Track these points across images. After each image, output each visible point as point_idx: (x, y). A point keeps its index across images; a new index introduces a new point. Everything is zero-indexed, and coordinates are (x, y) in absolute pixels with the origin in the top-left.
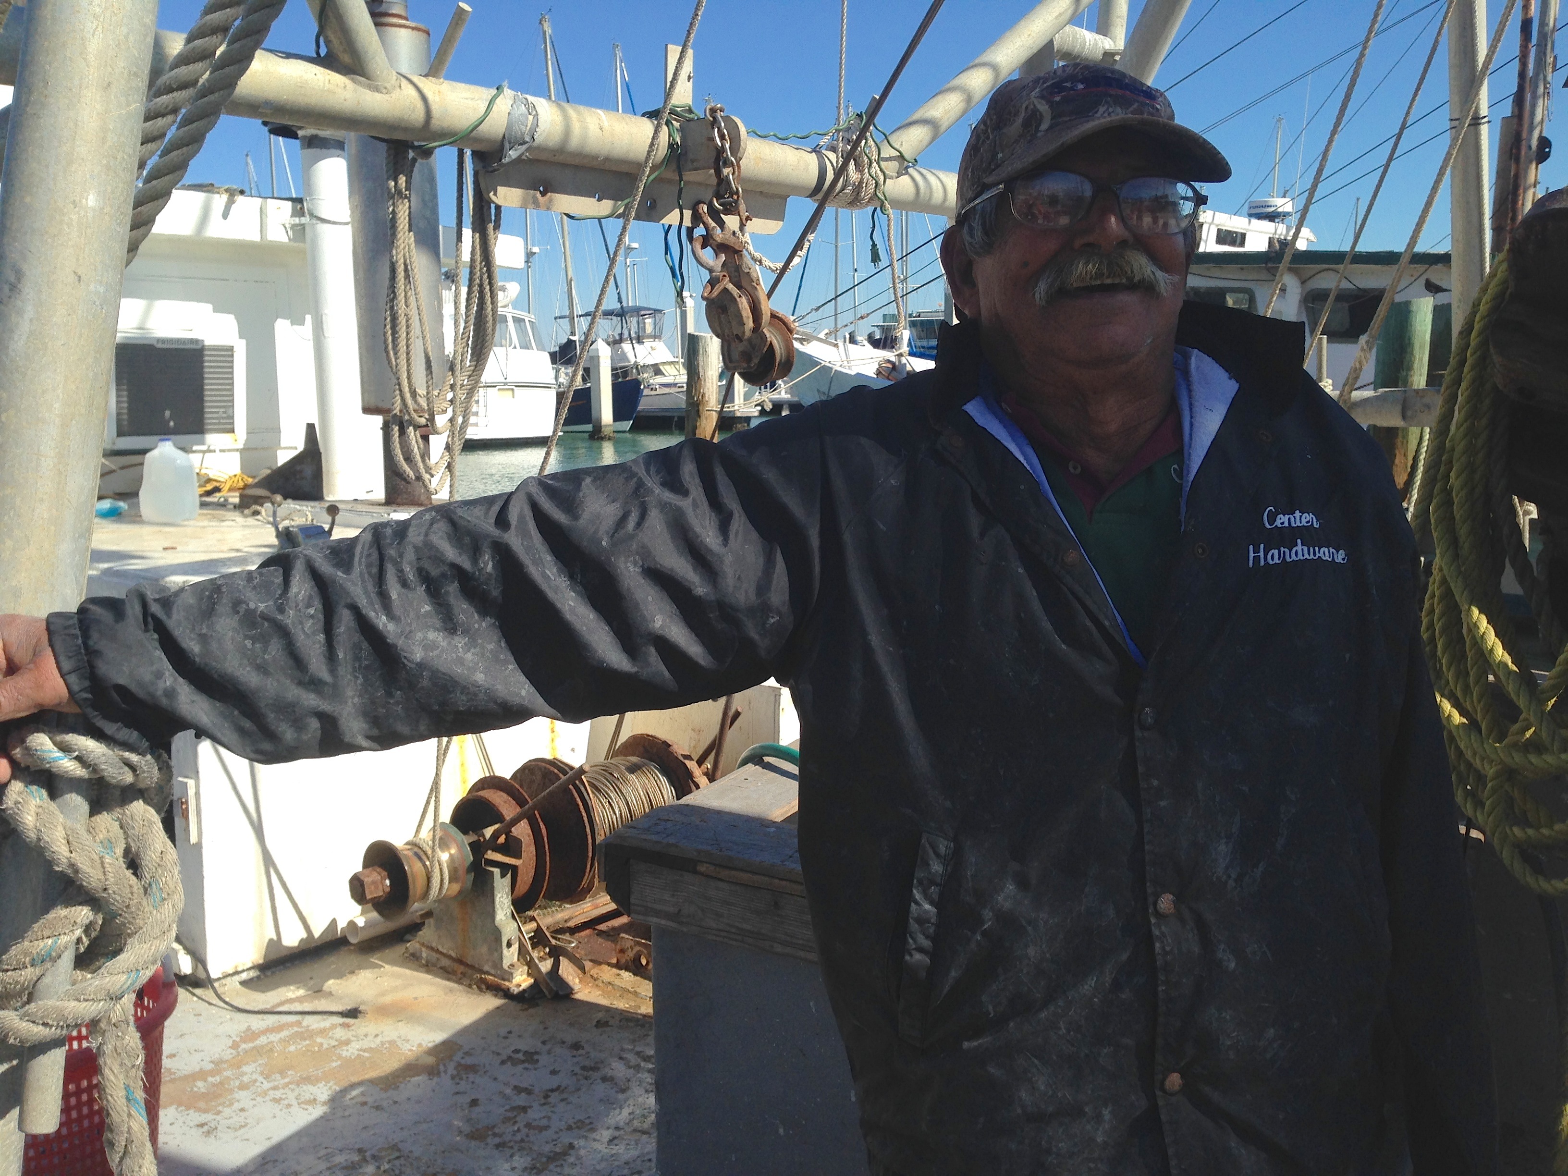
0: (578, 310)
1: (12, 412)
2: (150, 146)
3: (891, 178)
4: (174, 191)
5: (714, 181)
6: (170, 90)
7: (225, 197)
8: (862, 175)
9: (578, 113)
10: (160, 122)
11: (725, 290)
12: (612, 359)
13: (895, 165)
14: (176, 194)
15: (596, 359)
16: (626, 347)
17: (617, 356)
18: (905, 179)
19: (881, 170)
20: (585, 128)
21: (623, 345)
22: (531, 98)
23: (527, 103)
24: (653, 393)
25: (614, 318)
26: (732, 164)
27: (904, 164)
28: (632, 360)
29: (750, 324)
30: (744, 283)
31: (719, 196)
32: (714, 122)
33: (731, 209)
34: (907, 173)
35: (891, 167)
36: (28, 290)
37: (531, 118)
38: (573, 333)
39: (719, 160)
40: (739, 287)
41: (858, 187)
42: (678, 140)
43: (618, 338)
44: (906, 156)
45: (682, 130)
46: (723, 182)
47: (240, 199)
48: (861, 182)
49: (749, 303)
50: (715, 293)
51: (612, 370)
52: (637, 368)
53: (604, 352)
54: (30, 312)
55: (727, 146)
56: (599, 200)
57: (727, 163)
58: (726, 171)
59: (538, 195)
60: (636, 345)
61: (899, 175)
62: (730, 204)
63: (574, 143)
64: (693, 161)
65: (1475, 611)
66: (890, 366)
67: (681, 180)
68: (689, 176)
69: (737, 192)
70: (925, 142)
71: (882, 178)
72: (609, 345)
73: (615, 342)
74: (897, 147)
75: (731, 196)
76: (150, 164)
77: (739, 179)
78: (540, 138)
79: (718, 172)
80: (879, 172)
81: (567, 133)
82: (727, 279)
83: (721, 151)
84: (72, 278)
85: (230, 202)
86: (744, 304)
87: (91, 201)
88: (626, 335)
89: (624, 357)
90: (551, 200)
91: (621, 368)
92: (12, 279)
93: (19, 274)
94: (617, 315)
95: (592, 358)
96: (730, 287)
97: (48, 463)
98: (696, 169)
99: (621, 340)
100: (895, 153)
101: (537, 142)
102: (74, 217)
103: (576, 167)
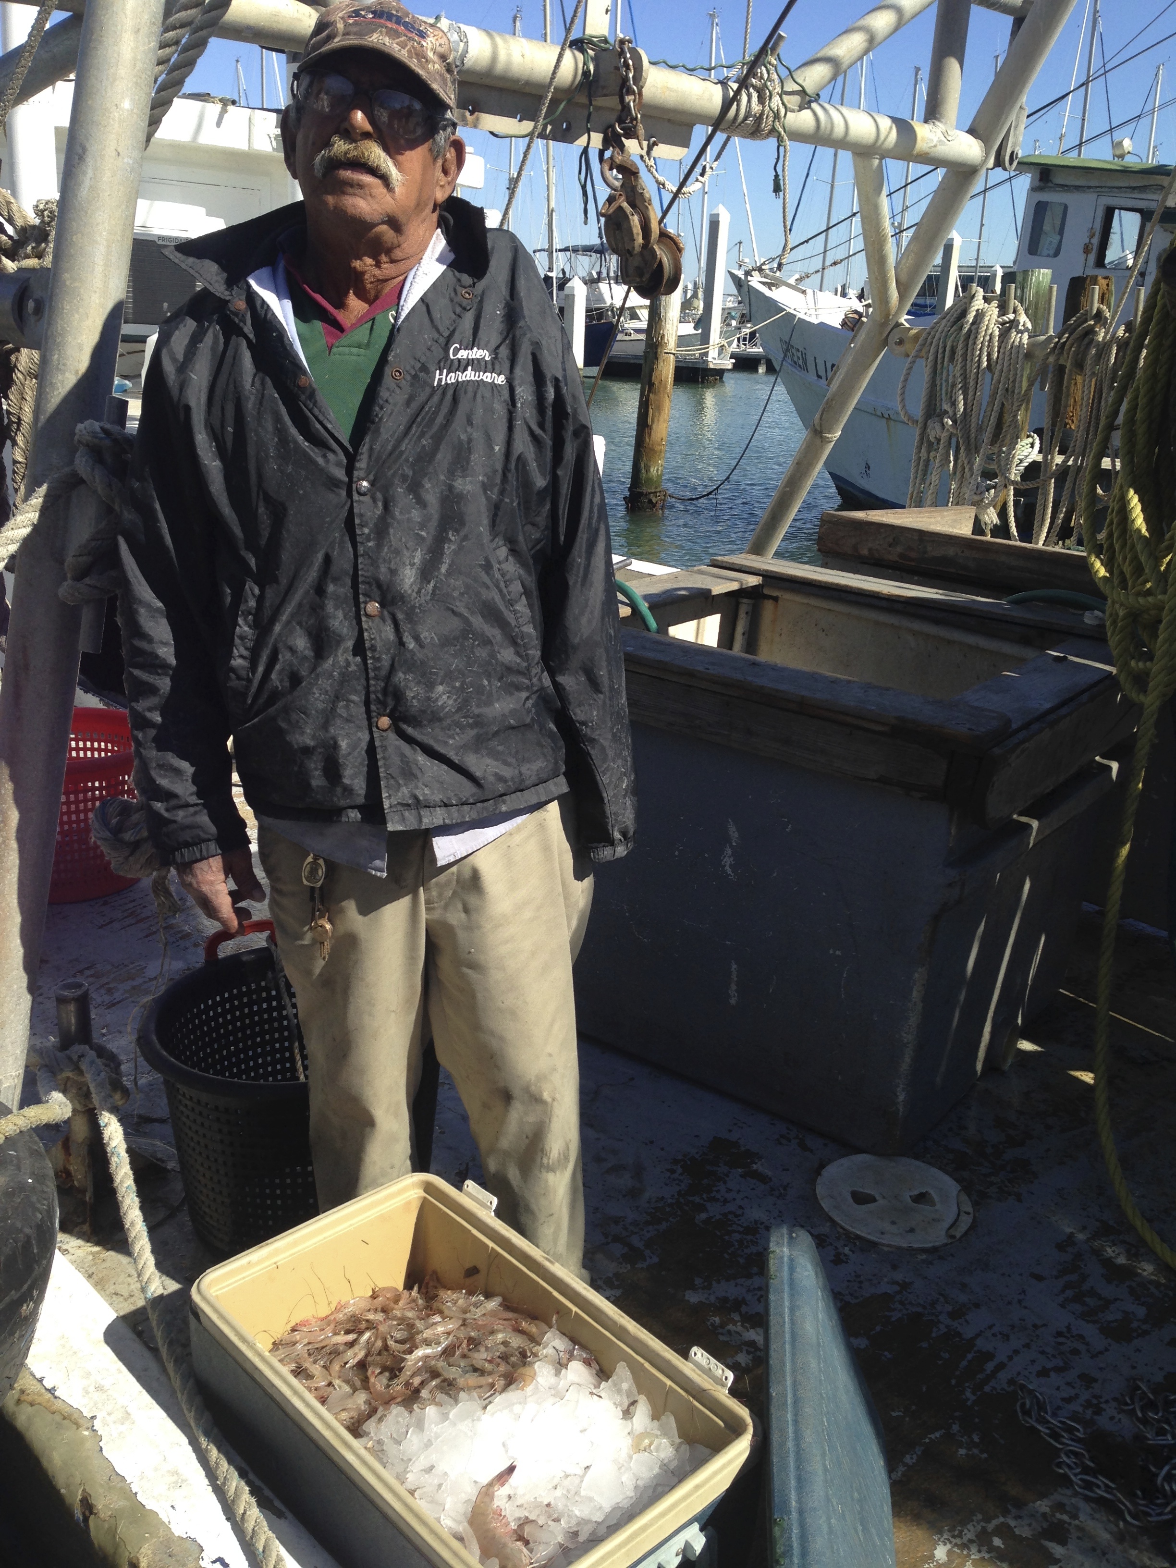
0: (557, 245)
1: (79, 235)
2: (160, 67)
3: (793, 111)
4: (175, 99)
5: (619, 107)
6: (174, 28)
7: (219, 106)
8: (764, 107)
9: (505, 41)
10: (168, 50)
11: (620, 208)
12: (588, 299)
13: (797, 99)
14: (176, 100)
15: (570, 298)
16: (603, 287)
17: (594, 296)
18: (806, 114)
19: (783, 104)
20: (509, 55)
21: (600, 285)
22: (463, 27)
23: (459, 31)
24: (627, 338)
25: (594, 255)
26: (633, 93)
27: (807, 99)
28: (608, 302)
29: (640, 240)
30: (638, 203)
31: (621, 121)
32: (622, 53)
33: (630, 133)
34: (809, 107)
35: (793, 101)
36: (90, 160)
37: (462, 45)
38: (551, 269)
39: (624, 88)
40: (633, 205)
41: (759, 119)
42: (592, 68)
43: (595, 276)
44: (809, 90)
45: (595, 59)
46: (625, 108)
47: (231, 108)
48: (762, 114)
49: (640, 221)
50: (611, 211)
51: (587, 311)
52: (612, 311)
53: (579, 290)
54: (90, 173)
55: (631, 75)
56: (520, 121)
57: (630, 92)
58: (629, 99)
59: (468, 114)
60: (613, 286)
61: (801, 108)
62: (630, 128)
63: (500, 67)
64: (604, 87)
65: (1132, 492)
66: (856, 316)
67: (591, 104)
68: (599, 101)
69: (636, 118)
70: (827, 79)
71: (783, 111)
72: (586, 283)
73: (592, 282)
74: (800, 82)
75: (631, 122)
76: (160, 80)
77: (641, 105)
78: (469, 62)
79: (622, 100)
80: (781, 105)
81: (494, 58)
82: (623, 198)
83: (625, 80)
84: (114, 154)
85: (224, 111)
86: (635, 220)
87: (127, 104)
88: (604, 274)
89: (601, 298)
90: (478, 119)
91: (597, 309)
92: (80, 152)
93: (84, 149)
94: (596, 252)
95: (567, 296)
96: (625, 205)
97: (99, 269)
98: (606, 95)
99: (599, 279)
100: (797, 88)
101: (466, 66)
102: (116, 115)
103: (501, 90)
